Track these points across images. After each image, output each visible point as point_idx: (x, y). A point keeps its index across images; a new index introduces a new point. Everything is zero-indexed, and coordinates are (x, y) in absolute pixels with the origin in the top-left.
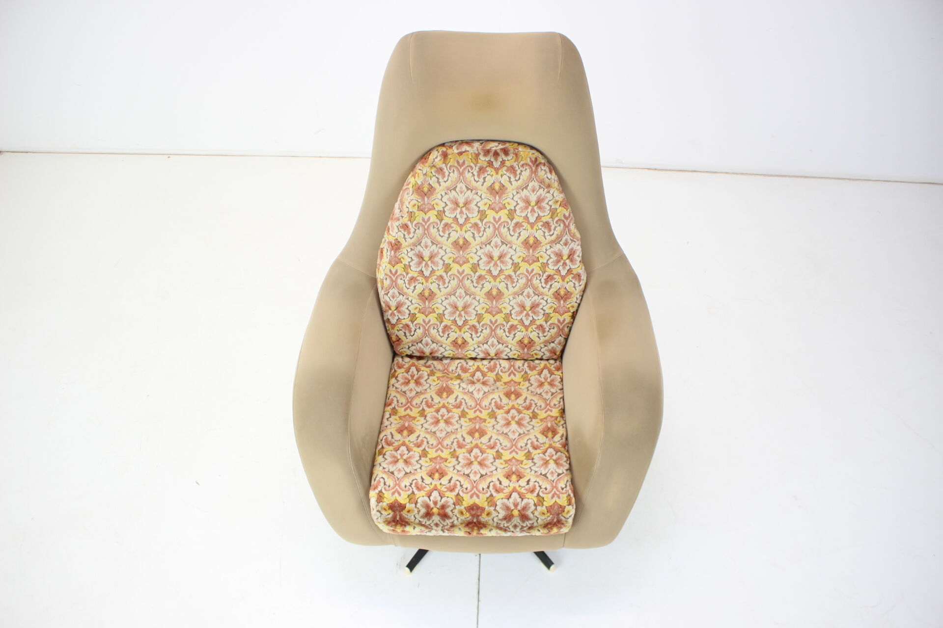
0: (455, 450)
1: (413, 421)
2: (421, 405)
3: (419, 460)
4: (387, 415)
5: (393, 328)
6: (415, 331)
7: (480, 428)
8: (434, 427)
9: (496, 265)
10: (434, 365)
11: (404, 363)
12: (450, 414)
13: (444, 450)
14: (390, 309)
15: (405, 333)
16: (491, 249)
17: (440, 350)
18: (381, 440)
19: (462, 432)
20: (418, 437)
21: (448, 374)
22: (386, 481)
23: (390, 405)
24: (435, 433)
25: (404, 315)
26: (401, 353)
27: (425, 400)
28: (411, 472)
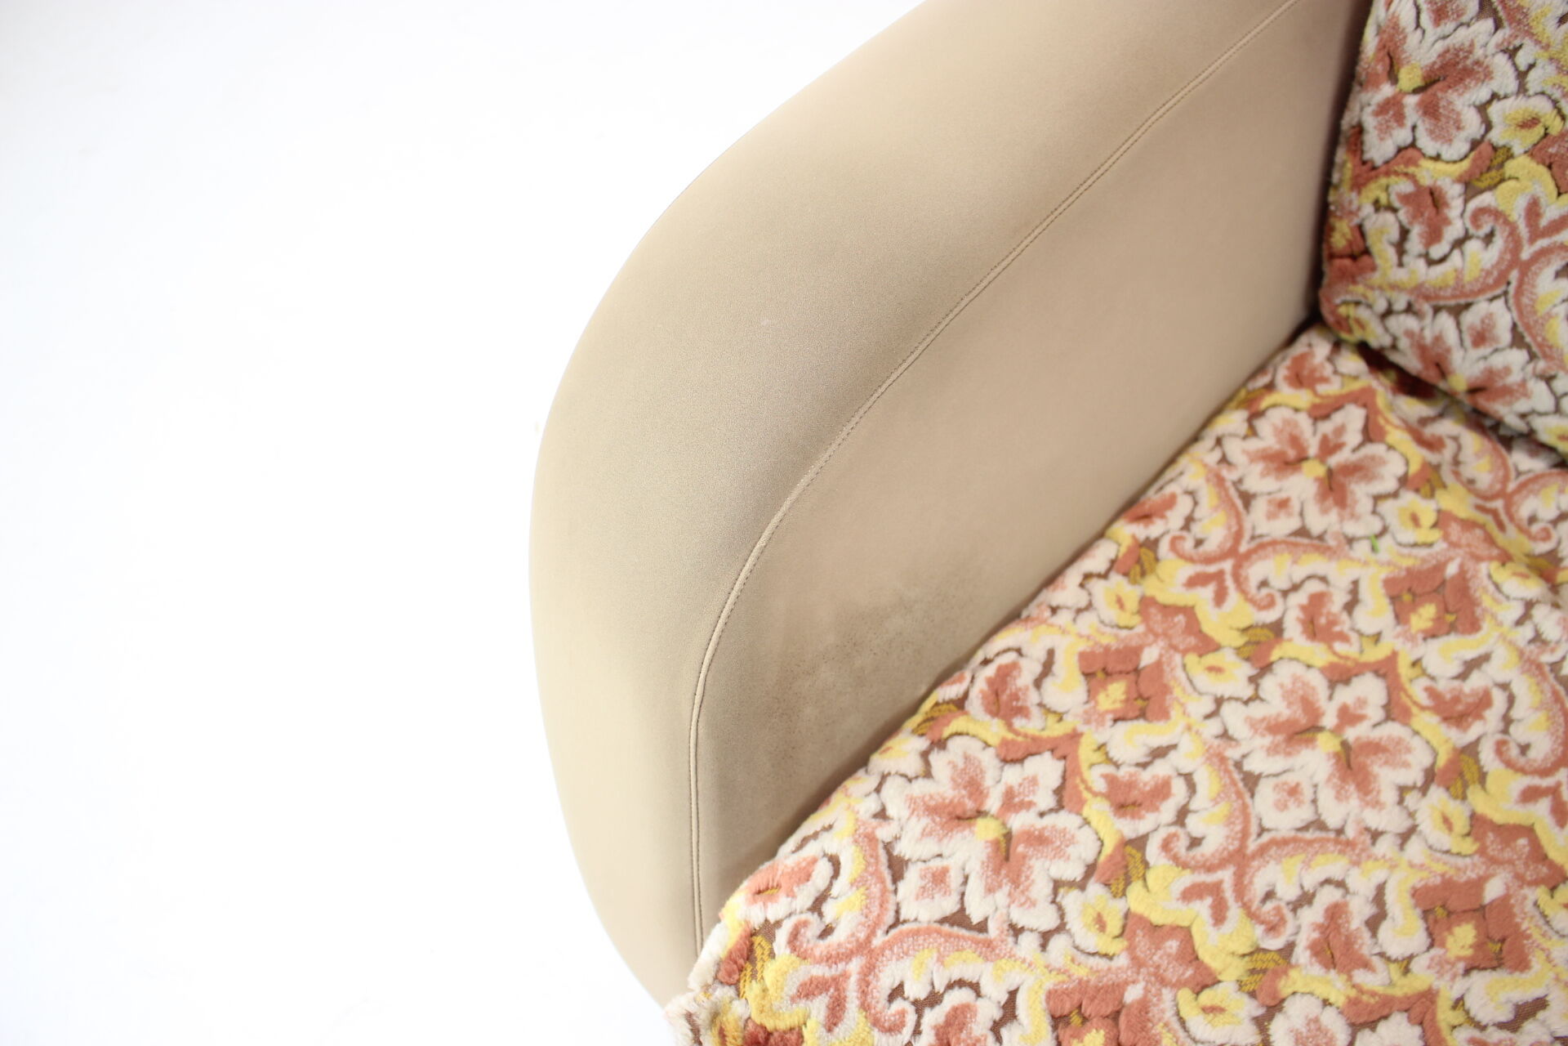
0: (1288, 950)
1: (1192, 659)
2: (1279, 600)
3: (1072, 884)
4: (1097, 560)
5: (1358, 185)
6: (1459, 243)
7: (1504, 902)
8: (1272, 750)
10: (1459, 448)
11: (1328, 370)
12: (1393, 730)
13: (1234, 912)
14: (1392, 76)
15: (1404, 233)
17: (1526, 395)
18: (986, 662)
19: (1393, 867)
20: (1159, 753)
21: (1501, 526)
22: (834, 892)
23: (1146, 518)
24: (1252, 781)
25: (1448, 139)
26: (1343, 323)
27: (1314, 587)
28: (982, 927)
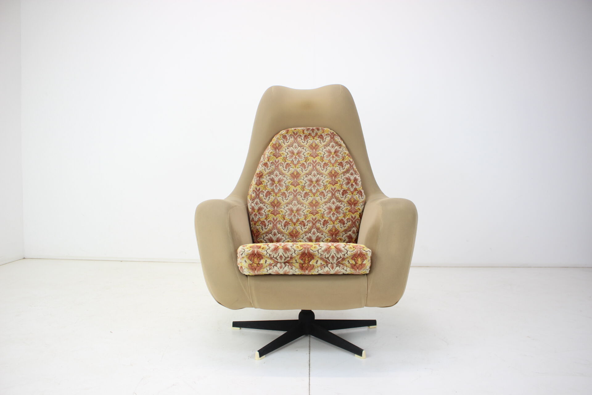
5: (255, 224)
6: (268, 226)
9: (314, 186)
14: (254, 212)
15: (262, 227)
16: (312, 177)
17: (282, 239)
25: (263, 216)
